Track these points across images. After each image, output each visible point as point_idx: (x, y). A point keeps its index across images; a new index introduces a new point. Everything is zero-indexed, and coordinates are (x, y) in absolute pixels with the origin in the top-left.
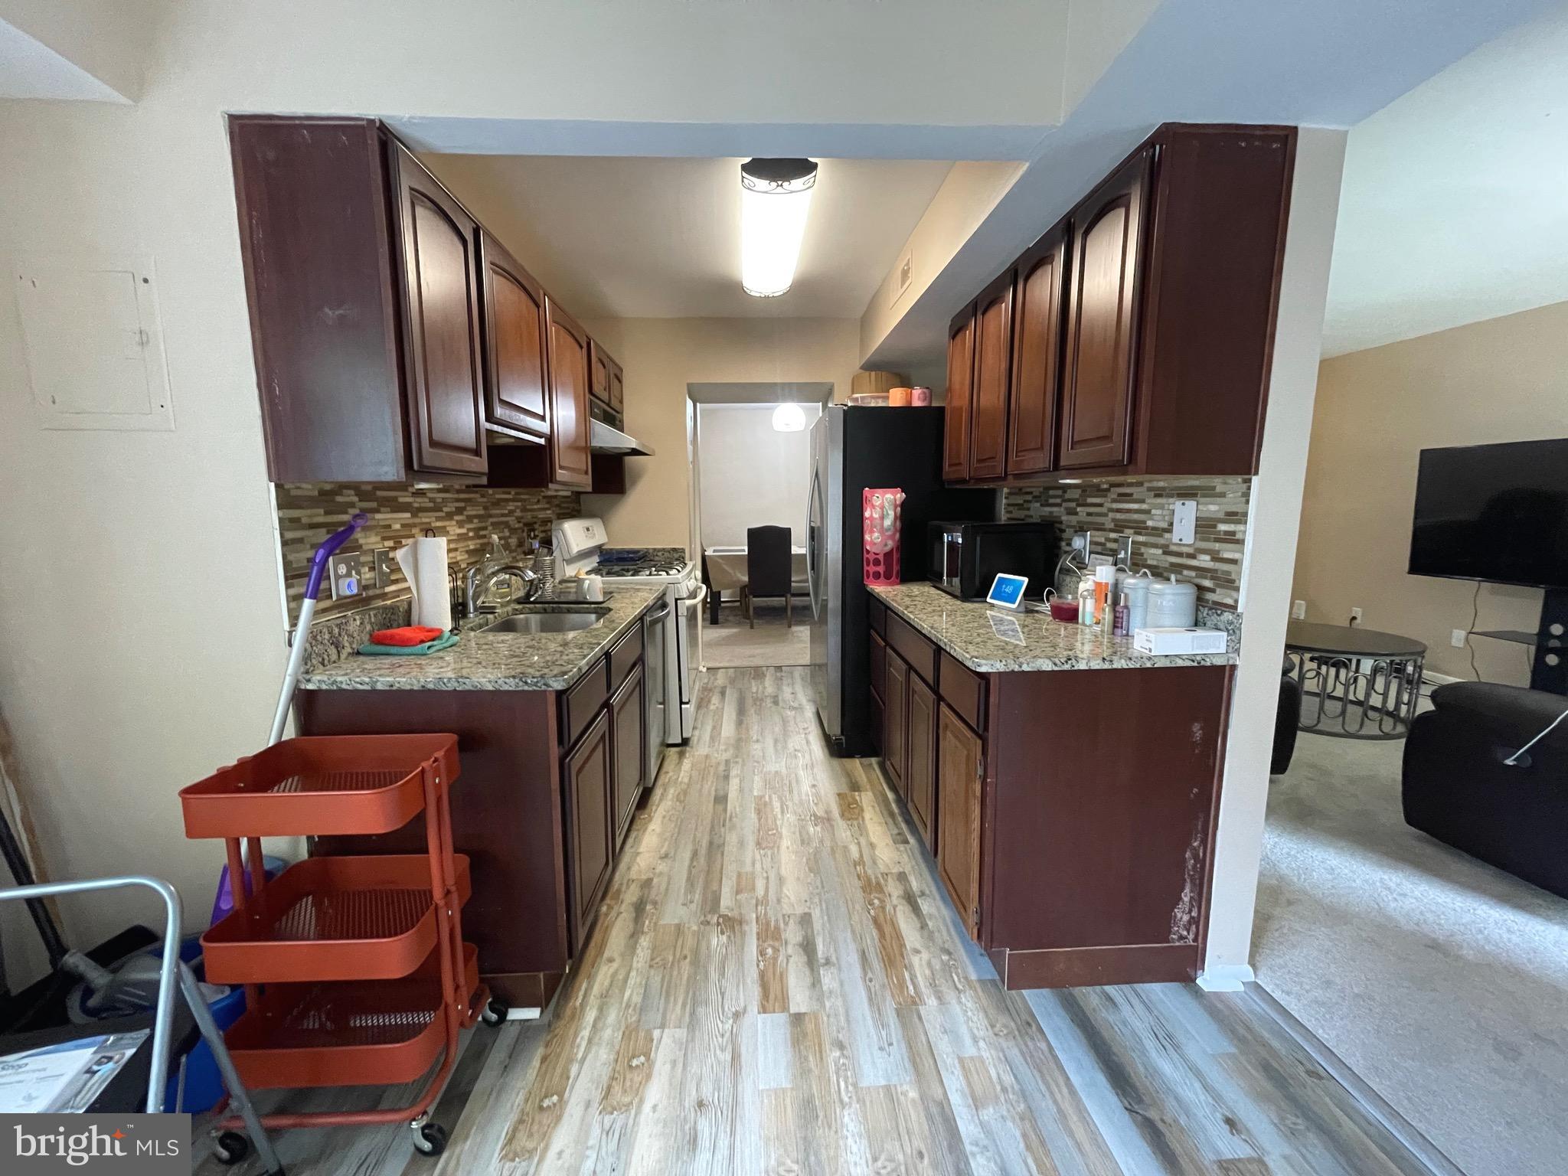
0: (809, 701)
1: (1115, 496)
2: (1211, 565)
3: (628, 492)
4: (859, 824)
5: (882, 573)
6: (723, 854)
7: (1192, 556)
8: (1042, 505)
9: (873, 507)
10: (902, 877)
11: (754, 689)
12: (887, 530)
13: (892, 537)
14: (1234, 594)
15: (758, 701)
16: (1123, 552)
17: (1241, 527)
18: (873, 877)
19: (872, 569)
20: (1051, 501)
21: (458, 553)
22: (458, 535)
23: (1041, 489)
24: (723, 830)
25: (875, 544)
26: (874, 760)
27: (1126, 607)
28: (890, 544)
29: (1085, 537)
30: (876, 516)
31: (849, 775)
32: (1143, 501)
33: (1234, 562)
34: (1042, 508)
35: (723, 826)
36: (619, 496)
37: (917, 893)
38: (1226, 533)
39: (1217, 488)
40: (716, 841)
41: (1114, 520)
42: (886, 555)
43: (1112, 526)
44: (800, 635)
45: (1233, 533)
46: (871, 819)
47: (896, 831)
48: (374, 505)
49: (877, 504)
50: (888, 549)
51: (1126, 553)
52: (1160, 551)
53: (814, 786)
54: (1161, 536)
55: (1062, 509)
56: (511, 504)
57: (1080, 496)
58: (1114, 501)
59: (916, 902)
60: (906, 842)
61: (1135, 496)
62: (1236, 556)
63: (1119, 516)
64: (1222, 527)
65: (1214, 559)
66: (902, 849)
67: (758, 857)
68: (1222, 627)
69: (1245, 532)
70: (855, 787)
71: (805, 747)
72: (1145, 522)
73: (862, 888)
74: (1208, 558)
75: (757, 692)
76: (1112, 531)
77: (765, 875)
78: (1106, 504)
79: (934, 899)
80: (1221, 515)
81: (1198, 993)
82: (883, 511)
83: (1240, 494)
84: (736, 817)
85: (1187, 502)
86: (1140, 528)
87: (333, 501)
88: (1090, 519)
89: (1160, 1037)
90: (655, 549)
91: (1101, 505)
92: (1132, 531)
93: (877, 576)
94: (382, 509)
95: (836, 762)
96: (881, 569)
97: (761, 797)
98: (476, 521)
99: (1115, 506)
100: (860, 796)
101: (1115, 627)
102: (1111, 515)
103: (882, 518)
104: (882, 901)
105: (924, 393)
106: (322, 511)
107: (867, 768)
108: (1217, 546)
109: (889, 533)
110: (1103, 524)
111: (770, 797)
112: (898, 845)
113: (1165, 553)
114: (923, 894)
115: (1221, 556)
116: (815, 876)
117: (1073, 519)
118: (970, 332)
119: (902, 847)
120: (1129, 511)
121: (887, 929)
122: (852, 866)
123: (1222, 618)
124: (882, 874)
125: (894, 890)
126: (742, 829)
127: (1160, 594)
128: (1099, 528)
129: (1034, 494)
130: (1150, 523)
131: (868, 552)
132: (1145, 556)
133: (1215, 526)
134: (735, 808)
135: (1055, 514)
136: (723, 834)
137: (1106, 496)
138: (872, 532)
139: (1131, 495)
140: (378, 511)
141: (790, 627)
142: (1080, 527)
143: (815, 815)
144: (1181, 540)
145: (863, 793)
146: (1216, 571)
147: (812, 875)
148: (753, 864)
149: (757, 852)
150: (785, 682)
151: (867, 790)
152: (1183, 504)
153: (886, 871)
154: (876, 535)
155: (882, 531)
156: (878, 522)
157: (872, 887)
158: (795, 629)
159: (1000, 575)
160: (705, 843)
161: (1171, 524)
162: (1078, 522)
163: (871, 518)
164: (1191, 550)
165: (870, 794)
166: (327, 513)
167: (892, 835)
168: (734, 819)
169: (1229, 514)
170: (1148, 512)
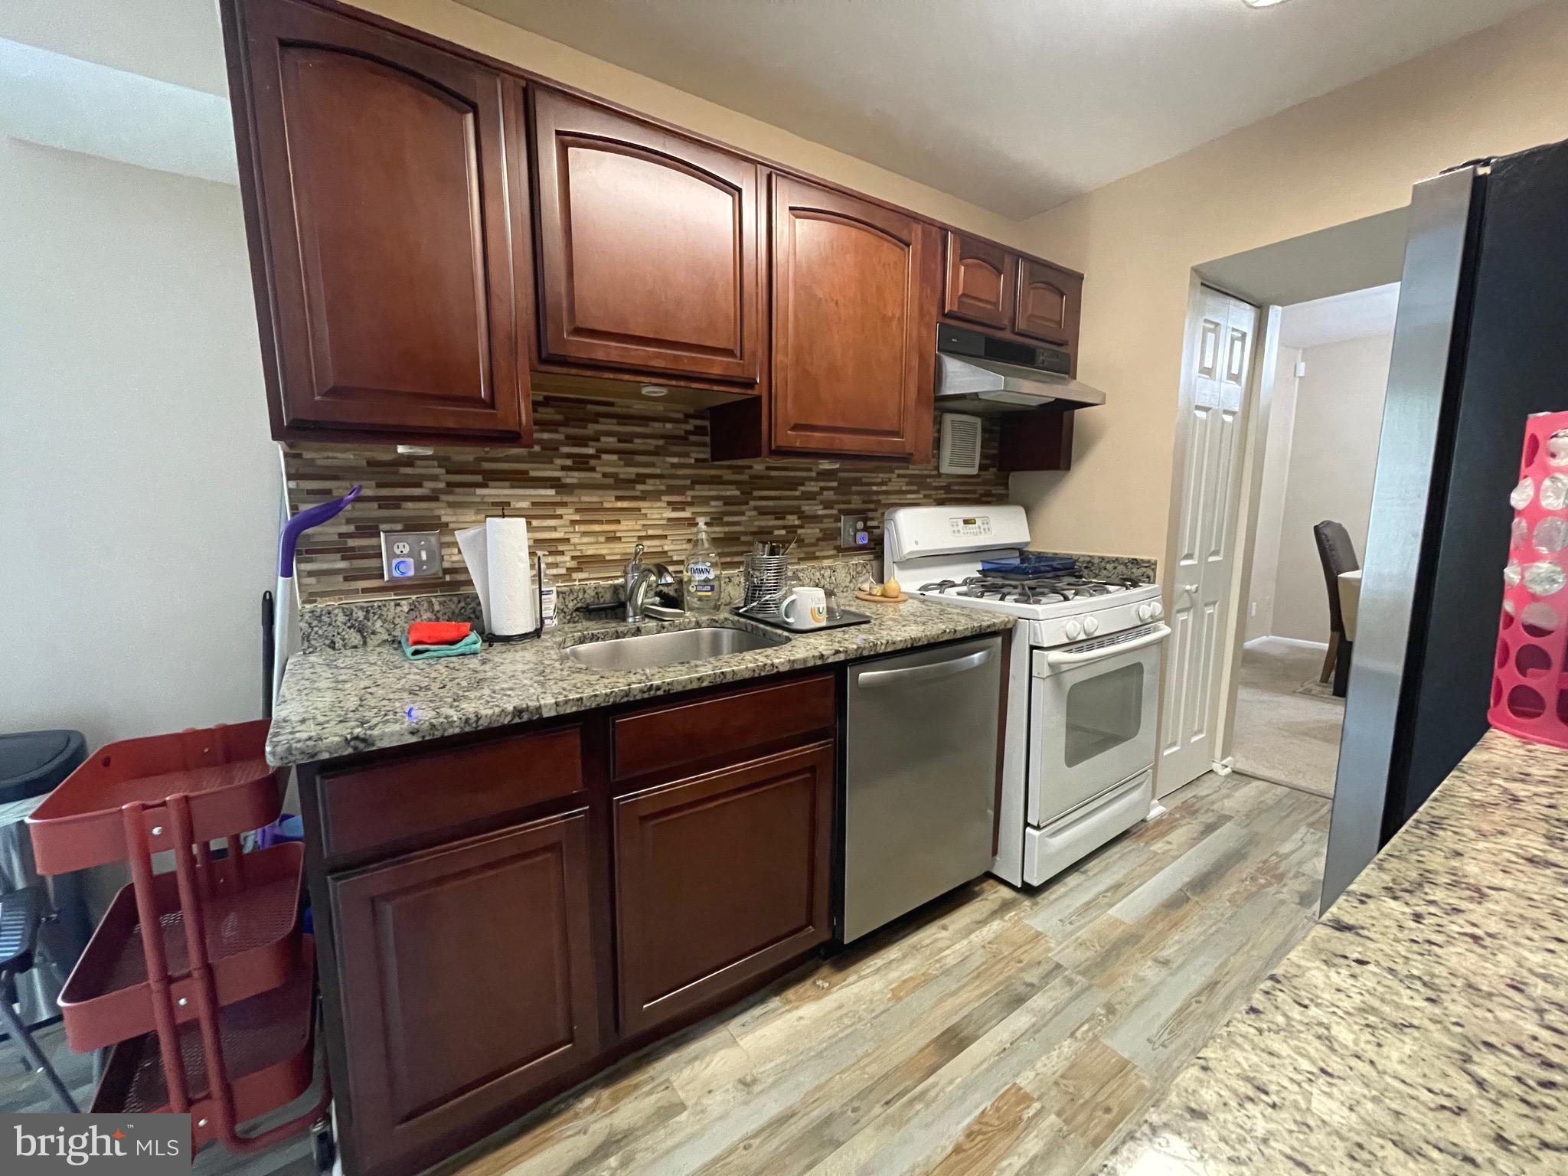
21: (667, 542)
22: (669, 520)
25: (1534, 597)
48: (479, 478)
56: (813, 483)
87: (396, 473)
94: (491, 483)
98: (713, 503)
106: (373, 483)
140: (484, 486)
154: (1544, 567)
163: (1533, 510)
166: (379, 485)
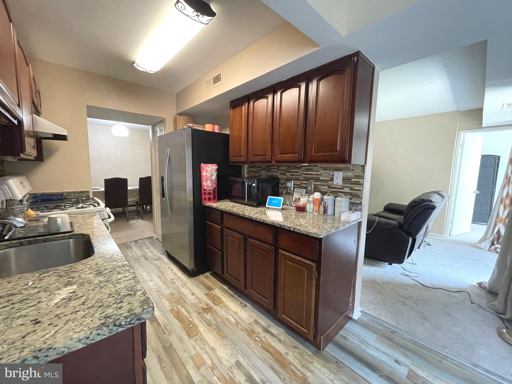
0: (161, 254)
1: (304, 170)
2: (350, 191)
3: (45, 161)
4: (224, 305)
5: (212, 198)
6: (175, 350)
7: (342, 189)
8: (267, 172)
9: (207, 171)
10: (256, 322)
11: (131, 255)
12: (213, 181)
13: (215, 183)
14: (360, 200)
15: (137, 260)
16: (310, 188)
17: (362, 180)
18: (247, 328)
19: (207, 196)
20: (272, 170)
23: (266, 166)
24: (165, 336)
25: (208, 186)
26: (208, 274)
27: (327, 206)
28: (214, 186)
29: (291, 183)
30: (209, 175)
31: (203, 283)
32: (318, 171)
33: (360, 190)
34: (267, 173)
35: (164, 334)
36: (41, 162)
37: (267, 326)
38: (355, 182)
39: (351, 168)
40: (167, 345)
41: (303, 177)
42: (213, 190)
43: (303, 179)
44: (135, 224)
45: (359, 182)
46: (226, 301)
47: (239, 303)
49: (209, 170)
50: (213, 188)
51: (311, 188)
52: (327, 187)
53: (193, 294)
54: (327, 182)
55: (278, 173)
57: (287, 169)
58: (303, 171)
59: (269, 330)
60: (246, 306)
61: (314, 170)
62: (360, 188)
63: (306, 176)
64: (354, 180)
65: (350, 189)
66: (247, 309)
67: (194, 343)
68: (359, 210)
69: (363, 181)
70: (210, 289)
71: (176, 277)
72: (320, 178)
73: (247, 335)
74: (348, 189)
75: (133, 256)
76: (303, 180)
77: (204, 351)
78: (300, 172)
79: (274, 326)
80: (353, 176)
81: (355, 321)
82: (212, 173)
83: (360, 170)
84: (168, 326)
85: (339, 172)
86: (318, 180)
88: (292, 177)
89: (363, 342)
90: (68, 192)
91: (298, 172)
92: (313, 181)
93: (210, 199)
95: (193, 279)
96: (211, 196)
97: (173, 309)
99: (304, 172)
100: (214, 292)
101: (324, 212)
102: (302, 175)
103: (211, 176)
104: (259, 337)
105: (219, 128)
107: (207, 277)
108: (352, 186)
109: (214, 182)
110: (299, 178)
111: (177, 307)
112: (244, 309)
113: (329, 188)
114: (269, 326)
115: (354, 188)
116: (226, 339)
117: (284, 177)
118: (245, 108)
119: (246, 308)
120: (311, 174)
121: (271, 350)
122: (236, 326)
123: (358, 207)
124: (249, 324)
125: (258, 329)
126: (175, 331)
127: (341, 201)
128: (298, 180)
129: (263, 168)
130: (321, 178)
131: (205, 190)
132: (320, 189)
133: (351, 180)
134: (164, 321)
135: (274, 175)
136: (167, 339)
137: (300, 169)
138: (207, 181)
139: (312, 169)
141: (128, 221)
142: (287, 179)
143: (203, 309)
144: (337, 184)
145: (214, 290)
146: (352, 193)
147: (224, 339)
148: (195, 348)
149: (191, 340)
150: (144, 247)
151: (215, 289)
152: (338, 173)
153: (250, 322)
154: (209, 183)
155: (212, 181)
156: (210, 177)
157: (251, 333)
158: (131, 222)
159: (269, 197)
160: (161, 350)
161: (333, 179)
162: (286, 178)
163: (206, 176)
164: (341, 187)
165: (217, 289)
167: (239, 305)
168: (168, 327)
169: (355, 176)
170: (321, 175)
